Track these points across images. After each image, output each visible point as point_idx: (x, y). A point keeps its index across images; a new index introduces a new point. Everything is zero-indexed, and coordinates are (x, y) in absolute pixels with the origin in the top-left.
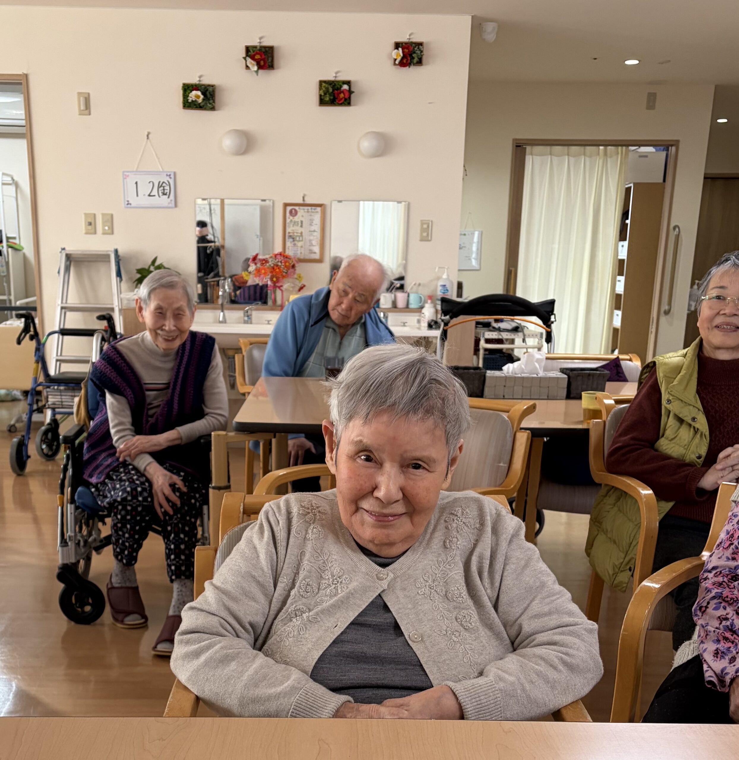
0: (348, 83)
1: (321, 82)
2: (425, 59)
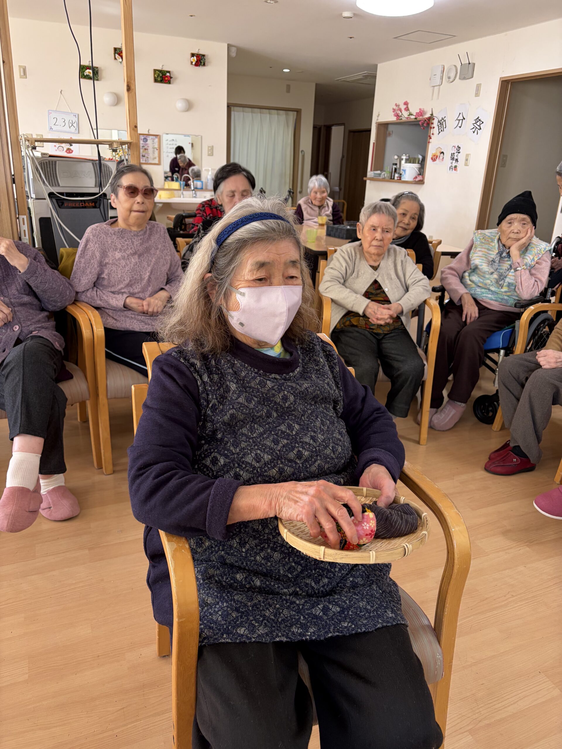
0: (169, 72)
1: (155, 71)
2: (206, 64)
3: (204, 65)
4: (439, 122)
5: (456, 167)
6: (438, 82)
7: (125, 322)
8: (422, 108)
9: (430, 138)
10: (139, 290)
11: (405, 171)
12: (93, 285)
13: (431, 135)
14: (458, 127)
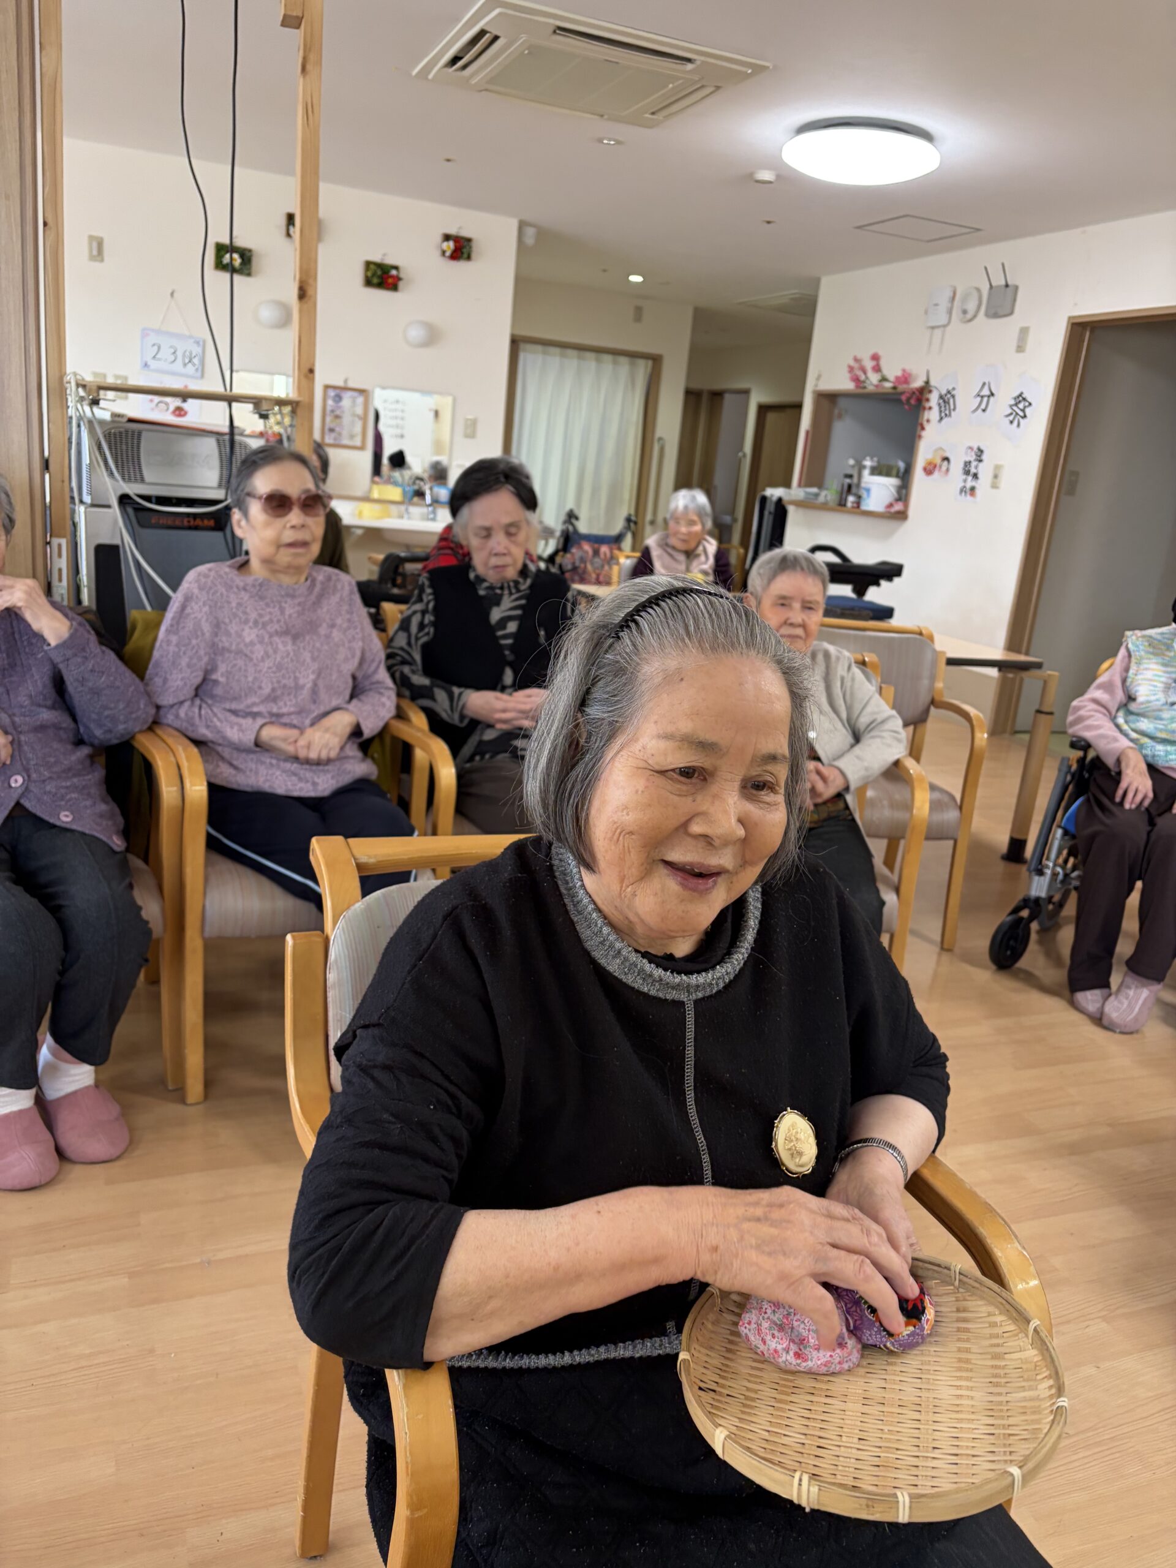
0: (396, 268)
1: (368, 264)
2: (473, 255)
3: (469, 258)
4: (941, 397)
5: (973, 489)
6: (943, 320)
7: (257, 773)
8: (908, 368)
9: (923, 428)
10: (292, 709)
11: (868, 490)
12: (193, 693)
13: (925, 423)
14: (980, 411)
